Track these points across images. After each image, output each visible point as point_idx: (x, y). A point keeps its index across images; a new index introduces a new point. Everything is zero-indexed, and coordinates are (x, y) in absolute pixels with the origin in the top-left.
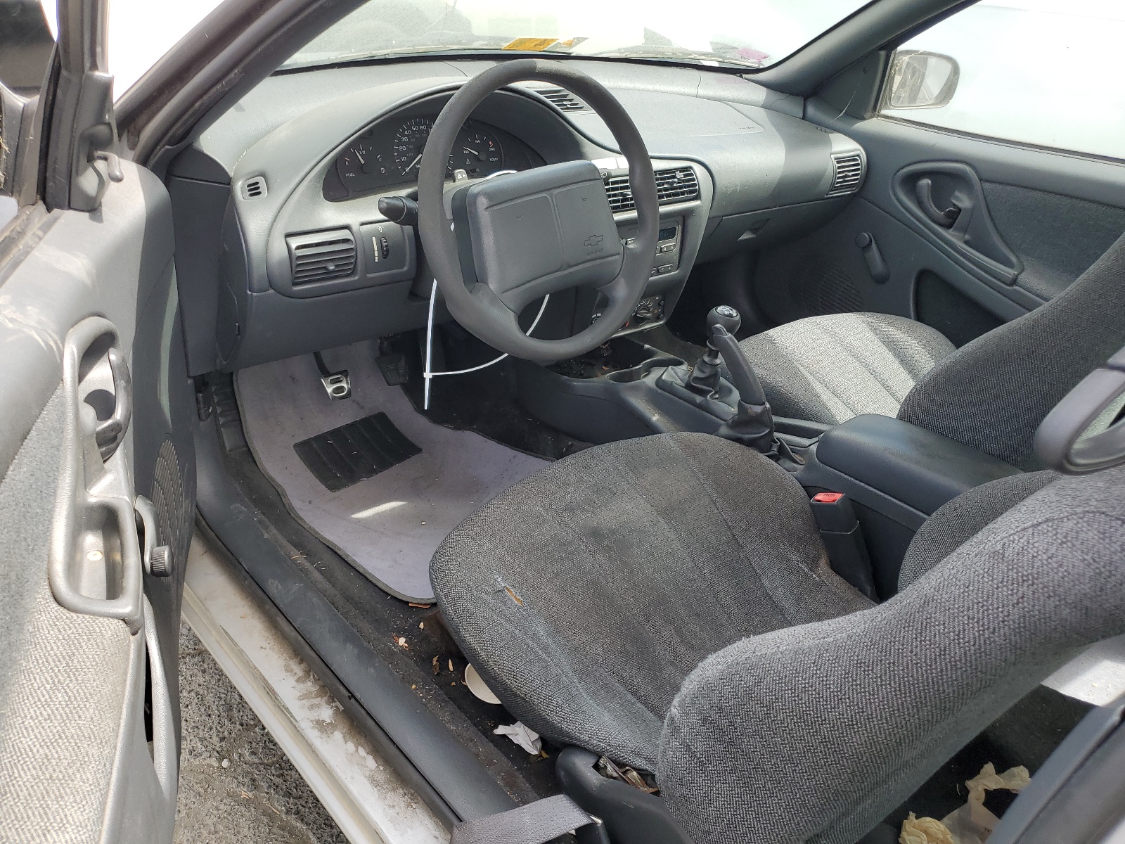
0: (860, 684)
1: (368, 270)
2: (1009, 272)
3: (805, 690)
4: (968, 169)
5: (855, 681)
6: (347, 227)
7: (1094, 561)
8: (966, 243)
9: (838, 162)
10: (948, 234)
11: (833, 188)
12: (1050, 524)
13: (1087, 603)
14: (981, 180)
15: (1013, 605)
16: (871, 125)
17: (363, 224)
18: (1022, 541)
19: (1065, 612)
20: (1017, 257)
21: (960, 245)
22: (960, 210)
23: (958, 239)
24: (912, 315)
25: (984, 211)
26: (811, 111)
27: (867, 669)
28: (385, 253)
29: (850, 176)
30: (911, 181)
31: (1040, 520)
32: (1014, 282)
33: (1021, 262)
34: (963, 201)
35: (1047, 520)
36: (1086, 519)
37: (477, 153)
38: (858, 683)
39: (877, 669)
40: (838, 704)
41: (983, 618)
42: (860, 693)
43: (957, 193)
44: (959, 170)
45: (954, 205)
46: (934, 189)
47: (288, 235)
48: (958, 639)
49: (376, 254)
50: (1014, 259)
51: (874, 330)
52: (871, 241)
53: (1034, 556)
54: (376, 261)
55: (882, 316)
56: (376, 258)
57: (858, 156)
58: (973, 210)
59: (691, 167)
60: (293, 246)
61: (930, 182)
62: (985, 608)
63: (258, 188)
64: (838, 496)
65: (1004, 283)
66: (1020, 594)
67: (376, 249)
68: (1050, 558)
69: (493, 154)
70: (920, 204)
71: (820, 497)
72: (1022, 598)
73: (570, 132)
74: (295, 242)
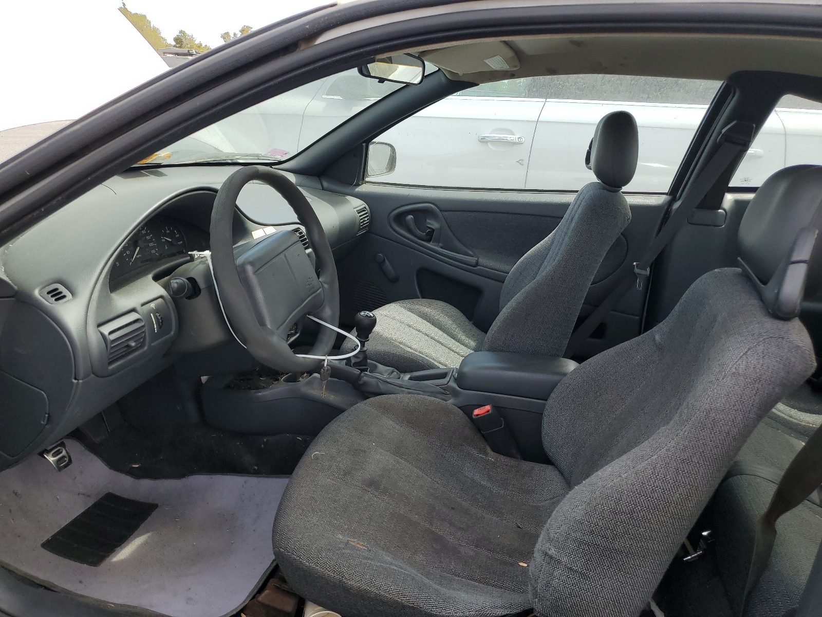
0: (687, 472)
1: (153, 340)
2: (473, 260)
3: (653, 491)
4: (432, 205)
5: (684, 471)
6: (133, 310)
7: (781, 360)
8: (441, 248)
9: (359, 213)
10: (430, 245)
11: (360, 229)
12: (752, 350)
13: (785, 381)
14: (441, 211)
15: (755, 395)
16: (363, 188)
17: (143, 305)
18: (744, 363)
19: (777, 389)
20: (471, 251)
21: (440, 249)
22: (433, 230)
23: (437, 246)
24: (420, 297)
25: (447, 228)
26: (325, 184)
27: (688, 461)
28: (161, 324)
29: (366, 221)
30: (400, 218)
31: (746, 350)
32: (477, 264)
33: (474, 253)
34: (434, 224)
35: (749, 349)
36: (767, 342)
37: (170, 240)
38: (686, 471)
39: (695, 460)
40: (677, 489)
41: (743, 407)
42: (689, 476)
43: (428, 221)
44: (425, 207)
45: (429, 228)
46: (415, 220)
47: (99, 325)
48: (734, 424)
49: (155, 327)
50: (471, 253)
51: (410, 310)
52: (384, 260)
53: (754, 368)
54: (156, 332)
55: (410, 301)
56: (156, 329)
57: (365, 208)
58: (441, 229)
59: (299, 228)
60: (106, 333)
61: (412, 216)
62: (742, 402)
63: (61, 293)
64: (488, 407)
65: (471, 266)
66: (756, 389)
67: (154, 323)
68: (762, 366)
69: (179, 240)
70: (410, 231)
71: (476, 412)
72: (758, 390)
73: (239, 214)
74: (106, 330)
